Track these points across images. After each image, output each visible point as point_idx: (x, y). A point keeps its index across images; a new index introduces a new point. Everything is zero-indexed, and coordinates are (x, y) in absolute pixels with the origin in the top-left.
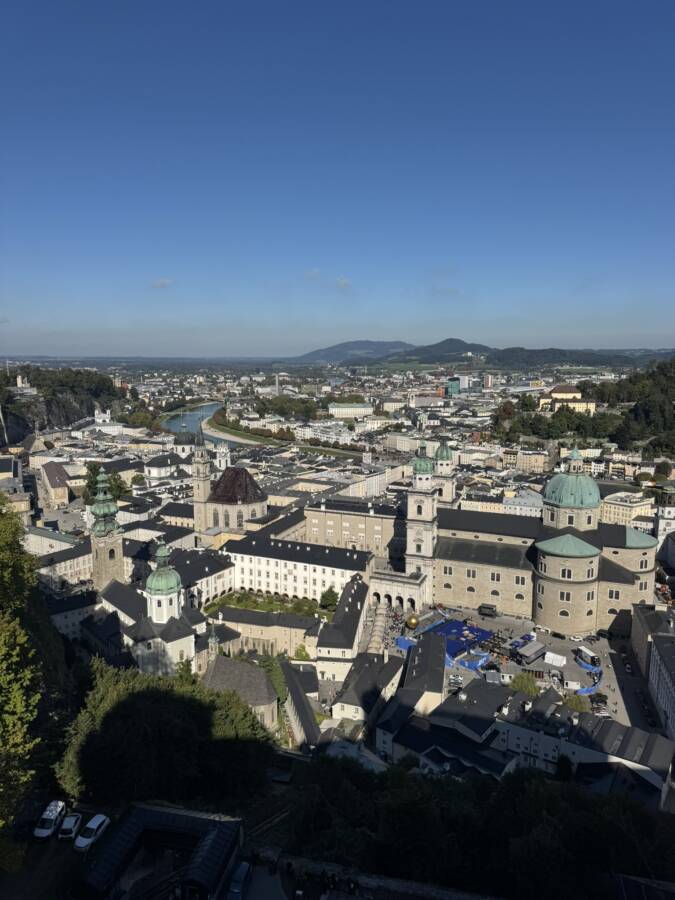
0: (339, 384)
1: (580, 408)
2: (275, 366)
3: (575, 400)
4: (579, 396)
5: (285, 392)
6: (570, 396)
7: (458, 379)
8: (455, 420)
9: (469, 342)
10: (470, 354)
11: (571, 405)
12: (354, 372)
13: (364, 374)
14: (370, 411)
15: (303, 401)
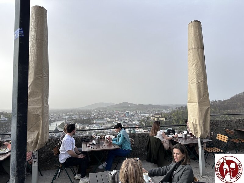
0: (96, 114)
1: (162, 119)
2: (77, 110)
3: (160, 117)
4: (161, 116)
5: (81, 117)
6: (159, 116)
7: (128, 112)
8: (130, 123)
9: (129, 103)
10: (130, 106)
11: (159, 118)
12: (100, 111)
13: (102, 112)
14: (106, 121)
15: (87, 119)
